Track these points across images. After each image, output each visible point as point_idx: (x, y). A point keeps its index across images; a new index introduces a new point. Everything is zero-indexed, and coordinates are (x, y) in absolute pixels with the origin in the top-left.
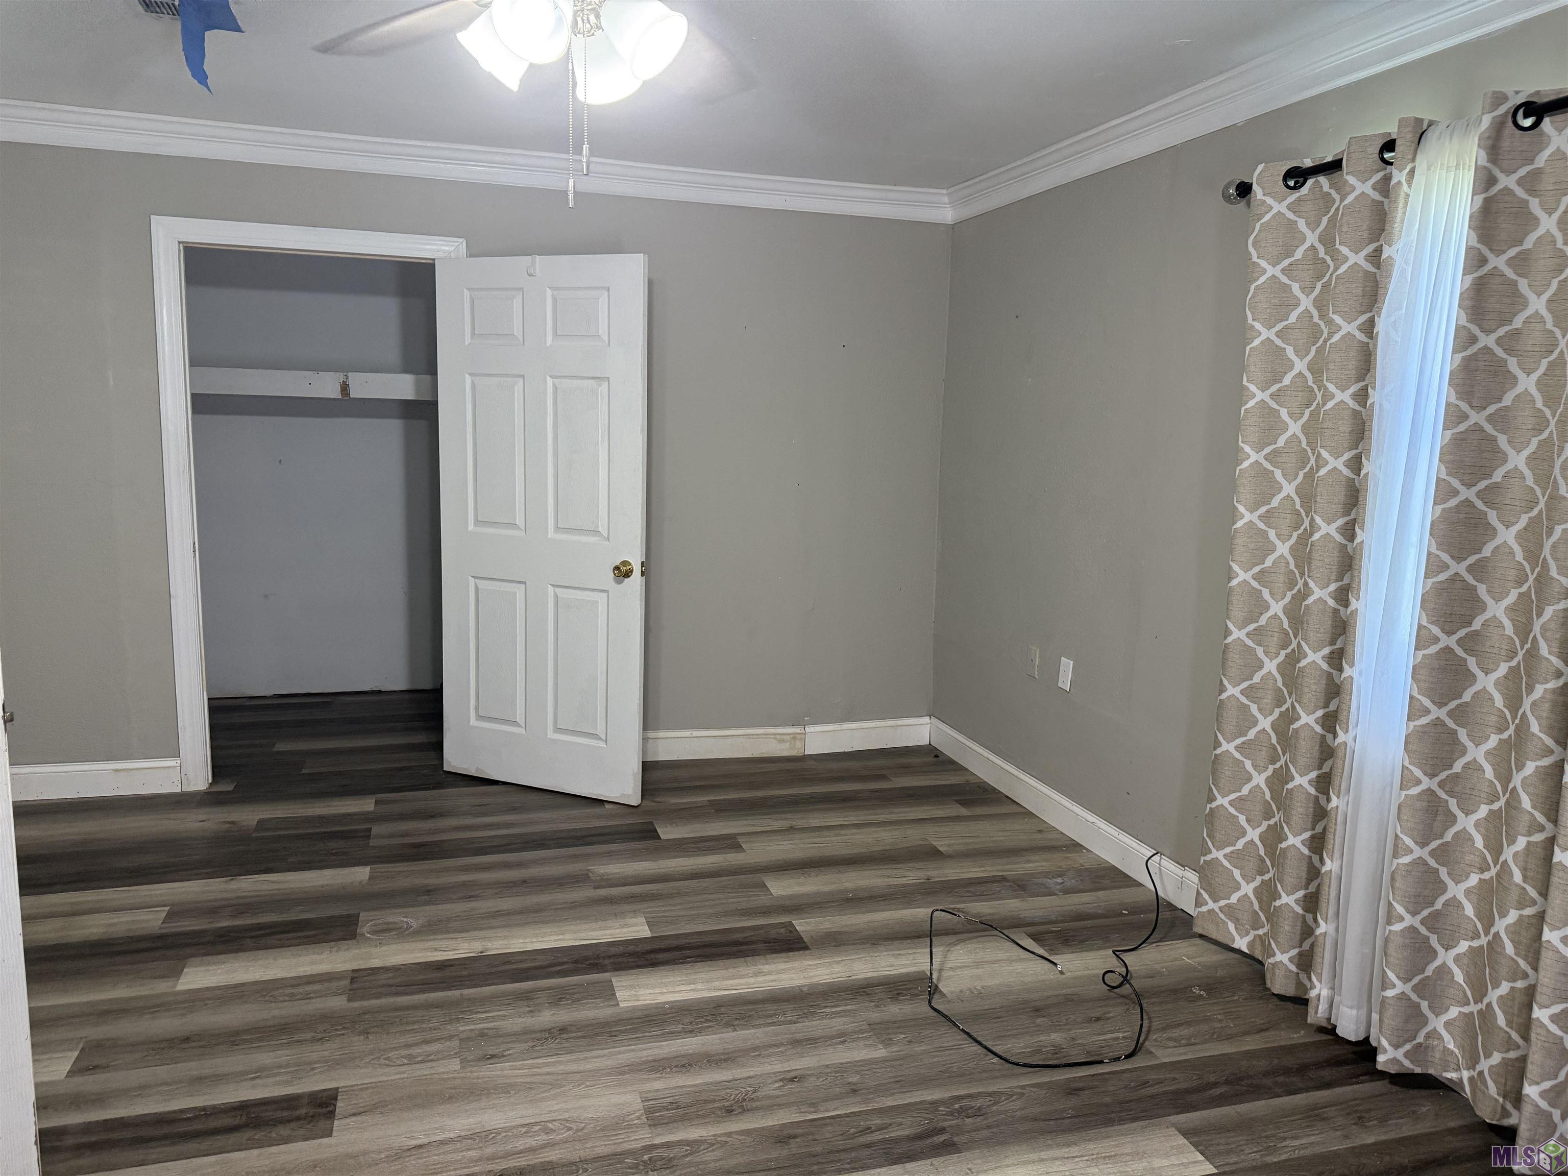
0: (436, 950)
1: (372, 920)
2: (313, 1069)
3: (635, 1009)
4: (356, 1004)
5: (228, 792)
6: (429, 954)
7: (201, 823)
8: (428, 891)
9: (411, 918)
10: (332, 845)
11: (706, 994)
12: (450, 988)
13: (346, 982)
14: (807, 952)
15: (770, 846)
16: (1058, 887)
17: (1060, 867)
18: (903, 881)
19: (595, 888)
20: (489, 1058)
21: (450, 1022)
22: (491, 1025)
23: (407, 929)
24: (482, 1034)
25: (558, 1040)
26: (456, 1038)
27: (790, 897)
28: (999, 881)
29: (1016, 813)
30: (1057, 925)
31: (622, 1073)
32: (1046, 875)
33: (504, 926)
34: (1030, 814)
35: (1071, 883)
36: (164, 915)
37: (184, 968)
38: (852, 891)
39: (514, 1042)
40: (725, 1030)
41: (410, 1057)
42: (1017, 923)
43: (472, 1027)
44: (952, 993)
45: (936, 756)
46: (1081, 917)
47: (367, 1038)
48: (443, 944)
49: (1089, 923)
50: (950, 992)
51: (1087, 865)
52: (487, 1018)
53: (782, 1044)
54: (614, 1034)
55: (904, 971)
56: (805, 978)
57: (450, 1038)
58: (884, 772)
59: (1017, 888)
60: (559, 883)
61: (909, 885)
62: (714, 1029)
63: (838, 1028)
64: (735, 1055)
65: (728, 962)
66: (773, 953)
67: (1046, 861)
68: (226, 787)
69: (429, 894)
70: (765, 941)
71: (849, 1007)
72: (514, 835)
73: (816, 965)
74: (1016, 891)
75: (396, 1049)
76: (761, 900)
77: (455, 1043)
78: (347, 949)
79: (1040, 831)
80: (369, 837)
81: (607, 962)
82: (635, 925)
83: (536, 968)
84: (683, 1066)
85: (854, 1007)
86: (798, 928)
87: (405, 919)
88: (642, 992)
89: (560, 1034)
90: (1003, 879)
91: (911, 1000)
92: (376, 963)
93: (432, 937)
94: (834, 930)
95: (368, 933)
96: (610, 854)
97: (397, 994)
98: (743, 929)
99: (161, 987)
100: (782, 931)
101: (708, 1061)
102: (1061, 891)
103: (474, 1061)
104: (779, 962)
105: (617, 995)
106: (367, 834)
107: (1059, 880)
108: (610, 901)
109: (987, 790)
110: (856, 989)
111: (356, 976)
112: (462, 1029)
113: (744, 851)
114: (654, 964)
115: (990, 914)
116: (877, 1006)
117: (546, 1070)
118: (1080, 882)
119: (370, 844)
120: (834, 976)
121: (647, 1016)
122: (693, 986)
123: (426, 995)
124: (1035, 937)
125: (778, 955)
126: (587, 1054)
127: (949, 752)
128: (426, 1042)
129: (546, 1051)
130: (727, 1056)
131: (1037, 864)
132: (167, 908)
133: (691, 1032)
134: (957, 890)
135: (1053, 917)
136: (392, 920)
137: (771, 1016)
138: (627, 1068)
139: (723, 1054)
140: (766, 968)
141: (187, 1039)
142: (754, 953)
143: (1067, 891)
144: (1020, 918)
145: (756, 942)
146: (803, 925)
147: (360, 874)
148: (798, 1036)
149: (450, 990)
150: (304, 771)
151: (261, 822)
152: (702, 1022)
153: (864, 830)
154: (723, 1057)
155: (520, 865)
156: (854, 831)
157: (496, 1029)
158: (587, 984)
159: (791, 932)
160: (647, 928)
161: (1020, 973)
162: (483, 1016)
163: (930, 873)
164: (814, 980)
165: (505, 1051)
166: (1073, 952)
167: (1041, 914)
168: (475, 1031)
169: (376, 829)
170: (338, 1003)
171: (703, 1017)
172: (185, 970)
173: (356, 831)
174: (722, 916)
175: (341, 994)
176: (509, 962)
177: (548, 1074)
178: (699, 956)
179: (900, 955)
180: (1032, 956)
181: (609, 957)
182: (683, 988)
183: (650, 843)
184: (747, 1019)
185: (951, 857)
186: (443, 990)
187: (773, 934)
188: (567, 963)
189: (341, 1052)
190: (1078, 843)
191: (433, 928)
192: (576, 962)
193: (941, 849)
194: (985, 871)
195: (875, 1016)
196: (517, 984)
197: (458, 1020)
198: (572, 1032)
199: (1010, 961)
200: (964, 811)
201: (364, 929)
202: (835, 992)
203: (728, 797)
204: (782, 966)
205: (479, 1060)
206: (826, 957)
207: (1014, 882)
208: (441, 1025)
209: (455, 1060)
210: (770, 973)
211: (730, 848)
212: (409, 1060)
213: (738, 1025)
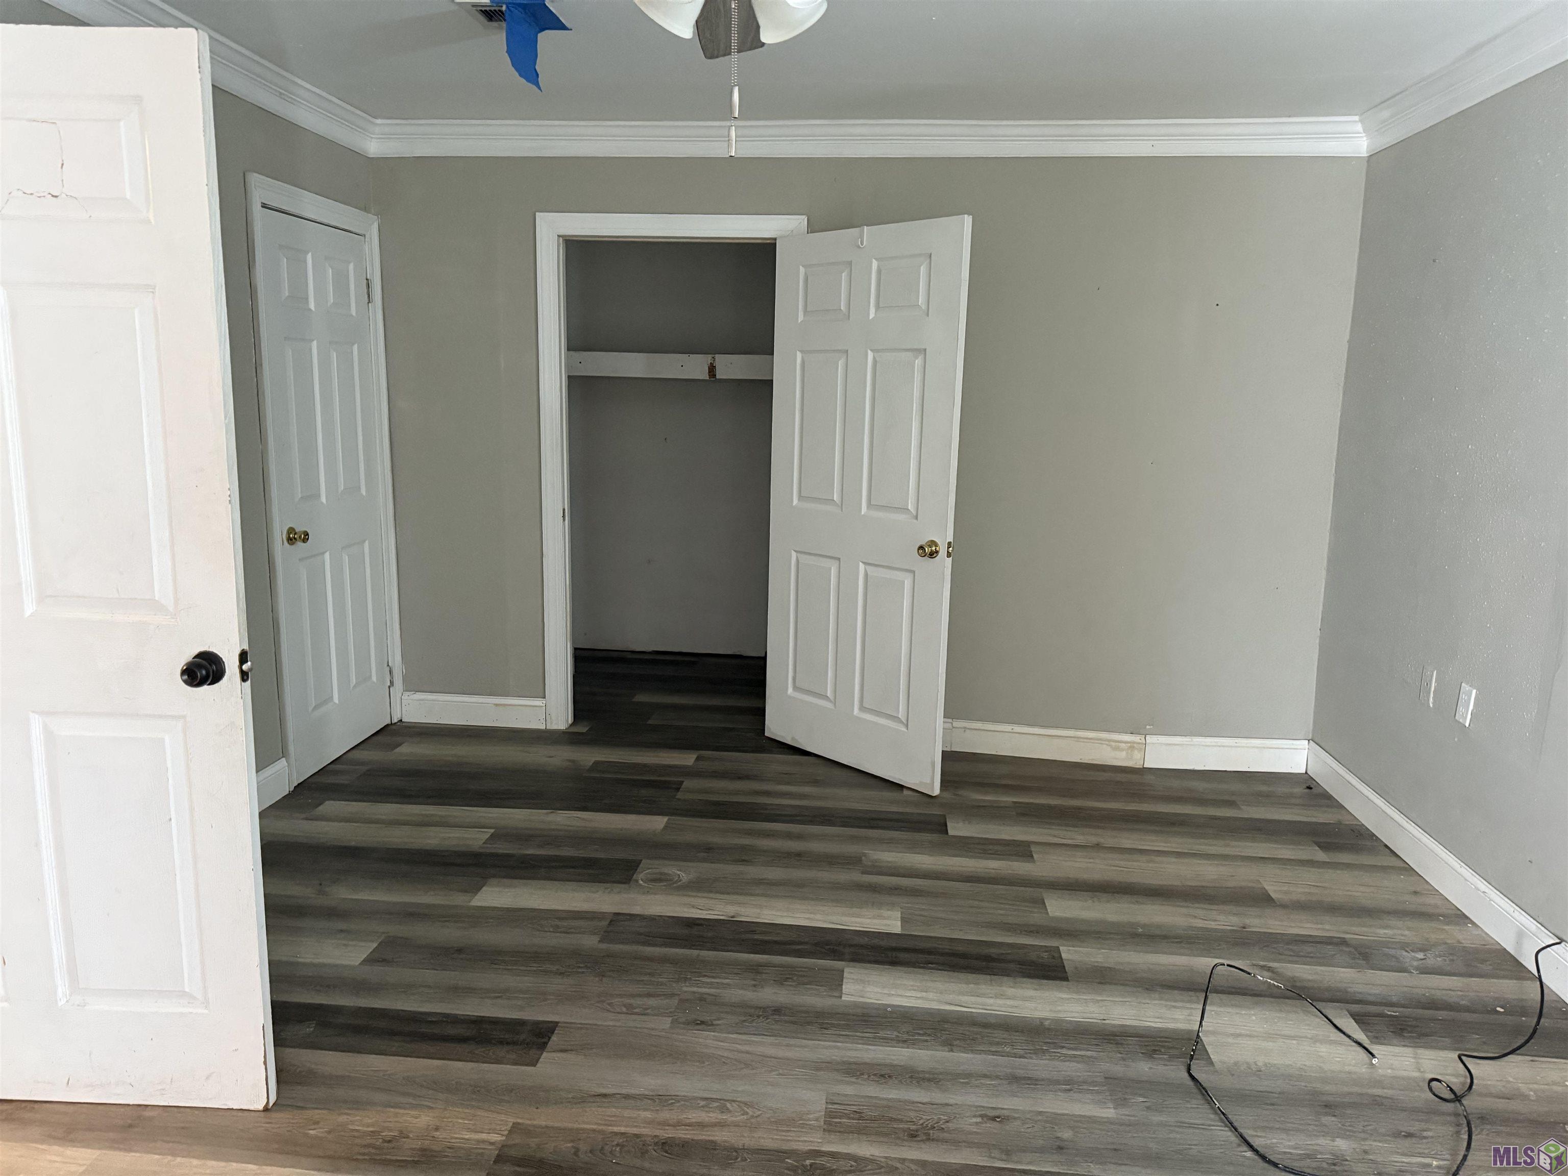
0: (693, 907)
1: (649, 869)
2: (545, 1000)
3: (856, 1005)
4: (604, 946)
5: (582, 734)
6: (686, 910)
7: (548, 759)
8: (710, 849)
9: (682, 872)
10: (644, 792)
11: (935, 1006)
12: (692, 947)
13: (605, 923)
14: (1065, 983)
15: (1066, 861)
16: (1415, 963)
17: (1427, 939)
18: (1212, 925)
19: (863, 873)
20: (698, 1024)
21: (678, 981)
22: (712, 991)
23: (676, 882)
24: (702, 999)
25: (768, 1021)
26: (677, 998)
27: (1067, 920)
28: (1337, 944)
29: (1393, 868)
30: (1396, 1009)
31: (818, 1069)
32: (1404, 946)
33: (763, 895)
34: (1408, 870)
35: (1432, 961)
36: (487, 836)
37: (483, 886)
38: (1144, 926)
39: (727, 1013)
40: (940, 1048)
41: (630, 1007)
42: (1341, 998)
43: (695, 989)
44: (1224, 1063)
45: (1309, 788)
46: (1433, 1004)
47: (601, 980)
48: (700, 902)
49: (1441, 1015)
50: (1221, 1062)
51: (1467, 944)
52: (712, 983)
53: (997, 1077)
54: (825, 1026)
55: (1172, 1026)
56: (1051, 1011)
57: (673, 995)
58: (1233, 798)
59: (1358, 956)
60: (831, 861)
61: (1216, 930)
62: (929, 1043)
63: (1069, 1073)
64: (941, 1077)
65: (971, 977)
66: (1024, 977)
67: (1409, 929)
68: (582, 729)
69: (708, 852)
70: (1021, 963)
71: (1089, 1053)
72: (807, 808)
73: (1068, 999)
74: (1354, 959)
75: (621, 996)
76: (1035, 917)
77: (675, 1001)
78: (619, 892)
79: (1415, 893)
80: (678, 789)
81: (847, 950)
82: (888, 918)
83: (776, 942)
84: (882, 1076)
85: (1094, 1054)
86: (1064, 956)
87: (679, 872)
88: (869, 989)
89: (773, 1015)
90: (1343, 942)
91: (1169, 1061)
92: (637, 910)
93: (694, 894)
94: (1106, 965)
95: (642, 880)
96: (891, 841)
97: (644, 943)
98: (1001, 944)
99: (459, 899)
100: (1045, 955)
101: (911, 1077)
102: (1417, 968)
103: (684, 1023)
104: (1027, 988)
105: (844, 987)
106: (678, 787)
107: (1420, 955)
108: (873, 889)
109: (1361, 835)
110: (1108, 1035)
111: (617, 918)
112: (685, 989)
113: (1034, 861)
114: (894, 963)
115: (1309, 981)
116: (1124, 1059)
117: (747, 1048)
118: (1448, 962)
119: (677, 797)
120: (1085, 1015)
121: (863, 1015)
122: (924, 994)
123: (667, 949)
124: (1360, 1019)
125: (1031, 980)
126: (792, 1041)
127: (1327, 784)
128: (649, 995)
129: (754, 1029)
130: (931, 1076)
131: (1396, 931)
132: (492, 831)
133: (905, 1041)
134: (1275, 946)
135: (1394, 999)
136: (666, 871)
137: (998, 1044)
138: (824, 1064)
139: (929, 1073)
140: (1011, 991)
141: (460, 950)
142: (1006, 973)
143: (1426, 971)
144: (1347, 992)
145: (1010, 962)
146: (1071, 953)
147: (656, 823)
148: (1020, 1073)
149: (690, 948)
150: (650, 722)
151: (597, 763)
152: (919, 1034)
153: (1186, 860)
154: (927, 1076)
155: (800, 837)
156: (1174, 860)
157: (715, 996)
158: (819, 969)
159: (1053, 957)
160: (899, 923)
161: (1321, 1057)
162: (709, 980)
163: (1247, 921)
164: (1061, 1015)
165: (715, 1020)
166: (1404, 1046)
167: (1377, 992)
168: (696, 995)
169: (688, 783)
170: (590, 942)
171: (922, 1029)
172: (484, 888)
173: (669, 782)
174: (982, 927)
175: (595, 934)
176: (753, 932)
177: (747, 1052)
178: (943, 964)
179: (1174, 1007)
180: (1347, 1039)
181: (851, 946)
182: (914, 994)
183: (935, 837)
184: (968, 1042)
185: (1284, 906)
186: (684, 947)
187: (1033, 956)
188: (806, 943)
189: (574, 990)
190: (1464, 914)
191: (699, 886)
192: (816, 944)
193: (1273, 895)
194: (1323, 929)
195: (1118, 1069)
196: (752, 955)
197: (686, 979)
198: (785, 1015)
199: (1315, 1040)
200: (1321, 856)
201: (640, 876)
202: (1079, 1034)
203: (1037, 801)
204: (1031, 993)
205: (688, 1023)
206: (1084, 993)
207: (1356, 949)
208: (669, 981)
209: (667, 1018)
210: (1013, 998)
211: (1019, 856)
212: (628, 1009)
213: (956, 1045)
